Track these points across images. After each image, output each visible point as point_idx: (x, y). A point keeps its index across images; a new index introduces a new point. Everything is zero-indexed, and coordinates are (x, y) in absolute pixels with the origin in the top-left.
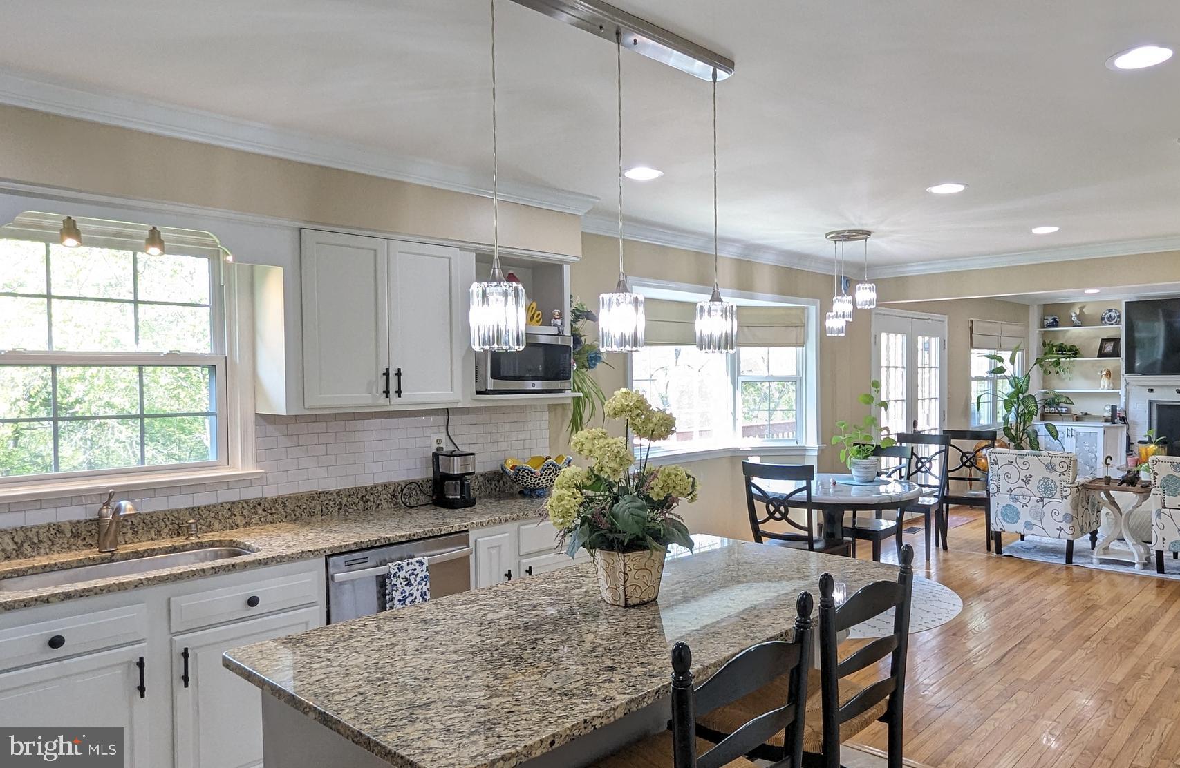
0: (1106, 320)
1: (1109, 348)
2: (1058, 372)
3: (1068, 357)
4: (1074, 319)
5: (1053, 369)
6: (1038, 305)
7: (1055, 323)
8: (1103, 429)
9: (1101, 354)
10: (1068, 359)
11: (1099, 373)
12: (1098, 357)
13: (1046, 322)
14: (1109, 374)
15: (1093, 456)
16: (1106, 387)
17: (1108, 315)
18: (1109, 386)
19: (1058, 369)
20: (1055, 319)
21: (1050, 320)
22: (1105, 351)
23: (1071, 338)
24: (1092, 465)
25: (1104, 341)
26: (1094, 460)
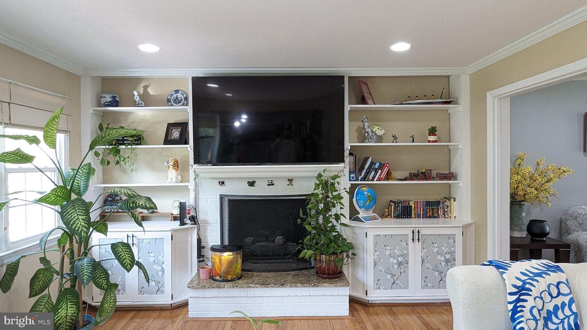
0: (172, 101)
1: (176, 134)
2: (118, 163)
3: (129, 144)
4: (137, 99)
5: (111, 158)
6: (93, 78)
7: (115, 103)
8: (170, 234)
9: (168, 141)
10: (129, 147)
11: (166, 164)
12: (164, 144)
13: (103, 101)
14: (176, 165)
15: (159, 268)
16: (174, 180)
17: (175, 96)
18: (177, 178)
19: (117, 158)
20: (114, 97)
21: (108, 98)
22: (172, 138)
23: (134, 122)
24: (159, 280)
25: (171, 126)
26: (160, 273)
